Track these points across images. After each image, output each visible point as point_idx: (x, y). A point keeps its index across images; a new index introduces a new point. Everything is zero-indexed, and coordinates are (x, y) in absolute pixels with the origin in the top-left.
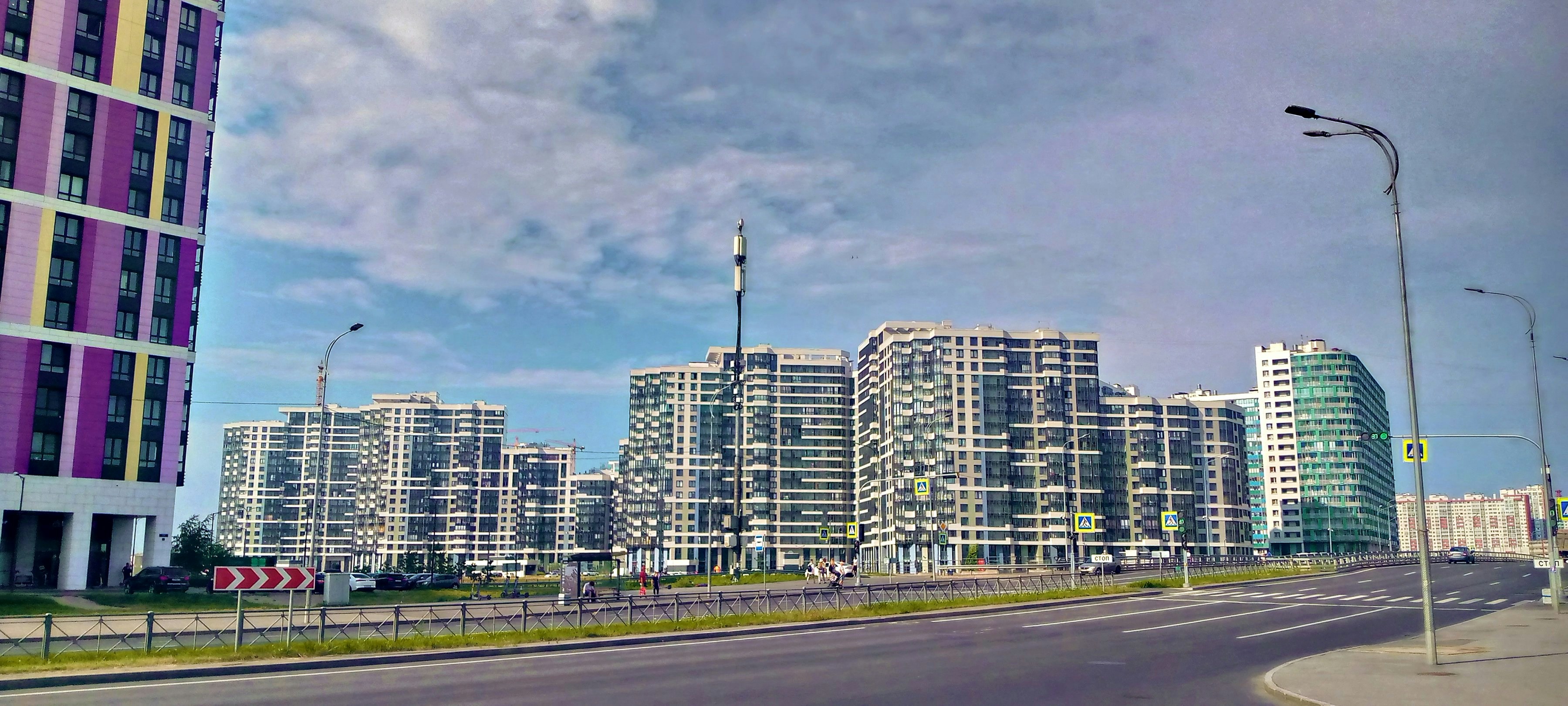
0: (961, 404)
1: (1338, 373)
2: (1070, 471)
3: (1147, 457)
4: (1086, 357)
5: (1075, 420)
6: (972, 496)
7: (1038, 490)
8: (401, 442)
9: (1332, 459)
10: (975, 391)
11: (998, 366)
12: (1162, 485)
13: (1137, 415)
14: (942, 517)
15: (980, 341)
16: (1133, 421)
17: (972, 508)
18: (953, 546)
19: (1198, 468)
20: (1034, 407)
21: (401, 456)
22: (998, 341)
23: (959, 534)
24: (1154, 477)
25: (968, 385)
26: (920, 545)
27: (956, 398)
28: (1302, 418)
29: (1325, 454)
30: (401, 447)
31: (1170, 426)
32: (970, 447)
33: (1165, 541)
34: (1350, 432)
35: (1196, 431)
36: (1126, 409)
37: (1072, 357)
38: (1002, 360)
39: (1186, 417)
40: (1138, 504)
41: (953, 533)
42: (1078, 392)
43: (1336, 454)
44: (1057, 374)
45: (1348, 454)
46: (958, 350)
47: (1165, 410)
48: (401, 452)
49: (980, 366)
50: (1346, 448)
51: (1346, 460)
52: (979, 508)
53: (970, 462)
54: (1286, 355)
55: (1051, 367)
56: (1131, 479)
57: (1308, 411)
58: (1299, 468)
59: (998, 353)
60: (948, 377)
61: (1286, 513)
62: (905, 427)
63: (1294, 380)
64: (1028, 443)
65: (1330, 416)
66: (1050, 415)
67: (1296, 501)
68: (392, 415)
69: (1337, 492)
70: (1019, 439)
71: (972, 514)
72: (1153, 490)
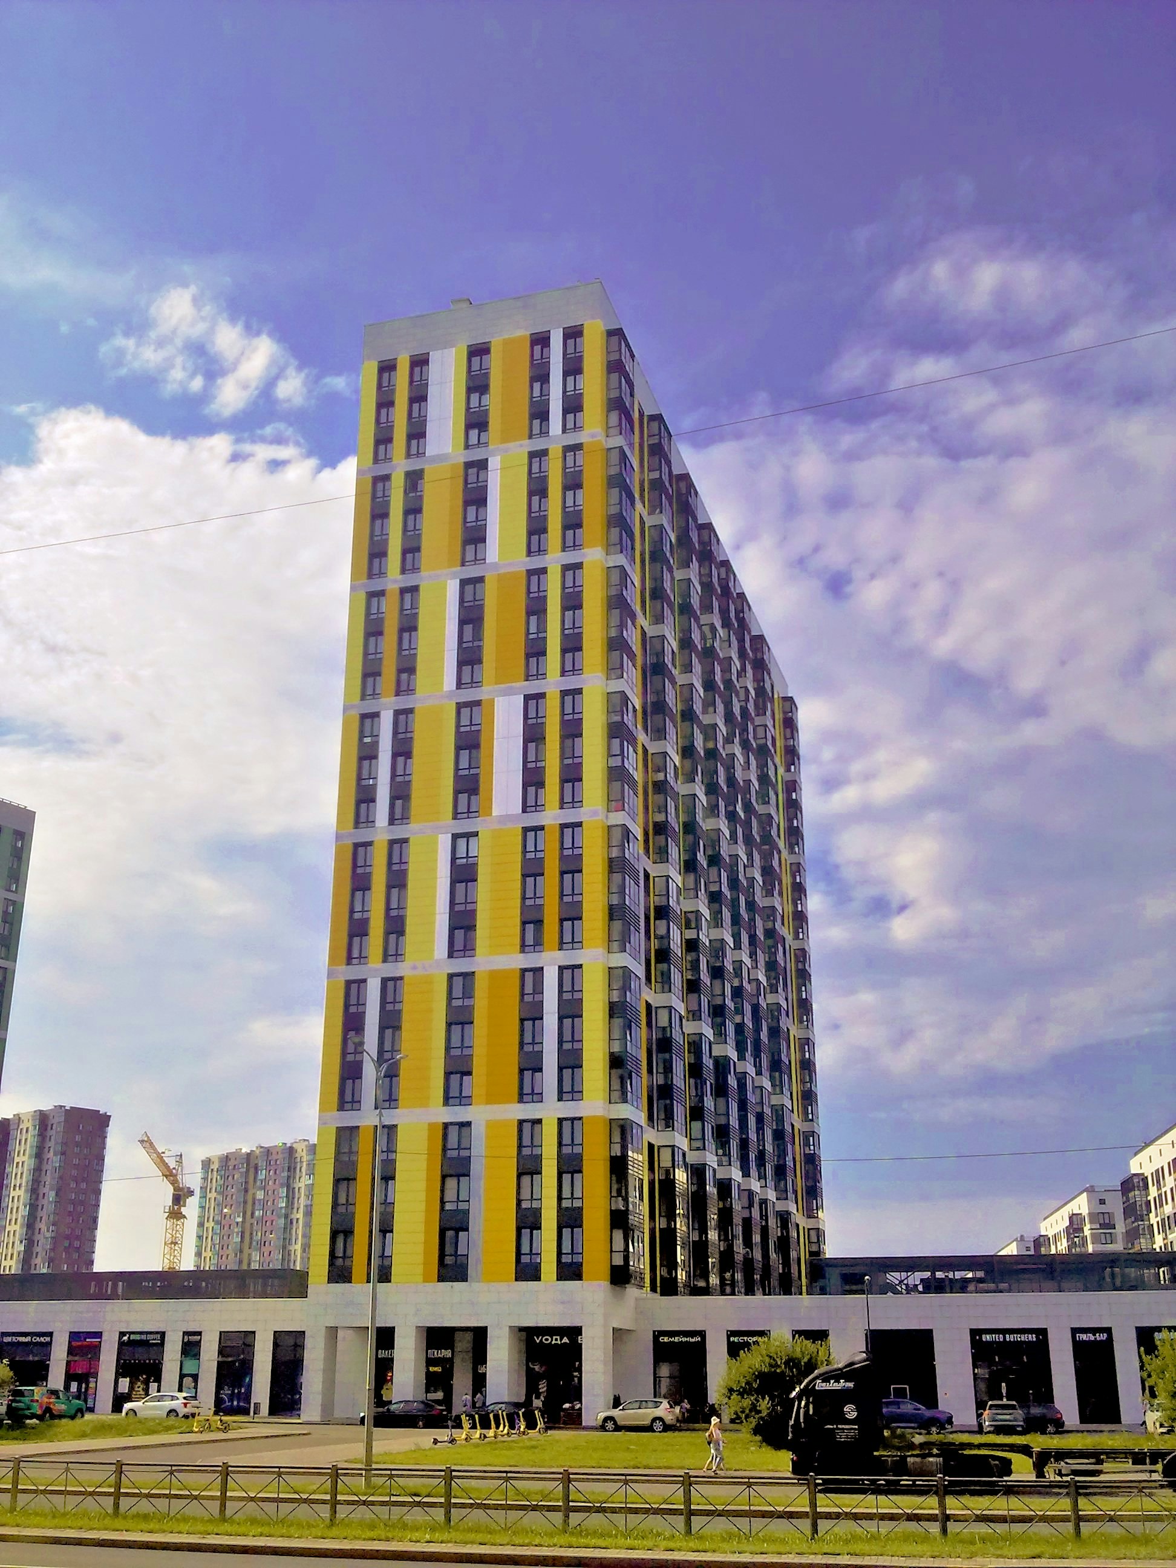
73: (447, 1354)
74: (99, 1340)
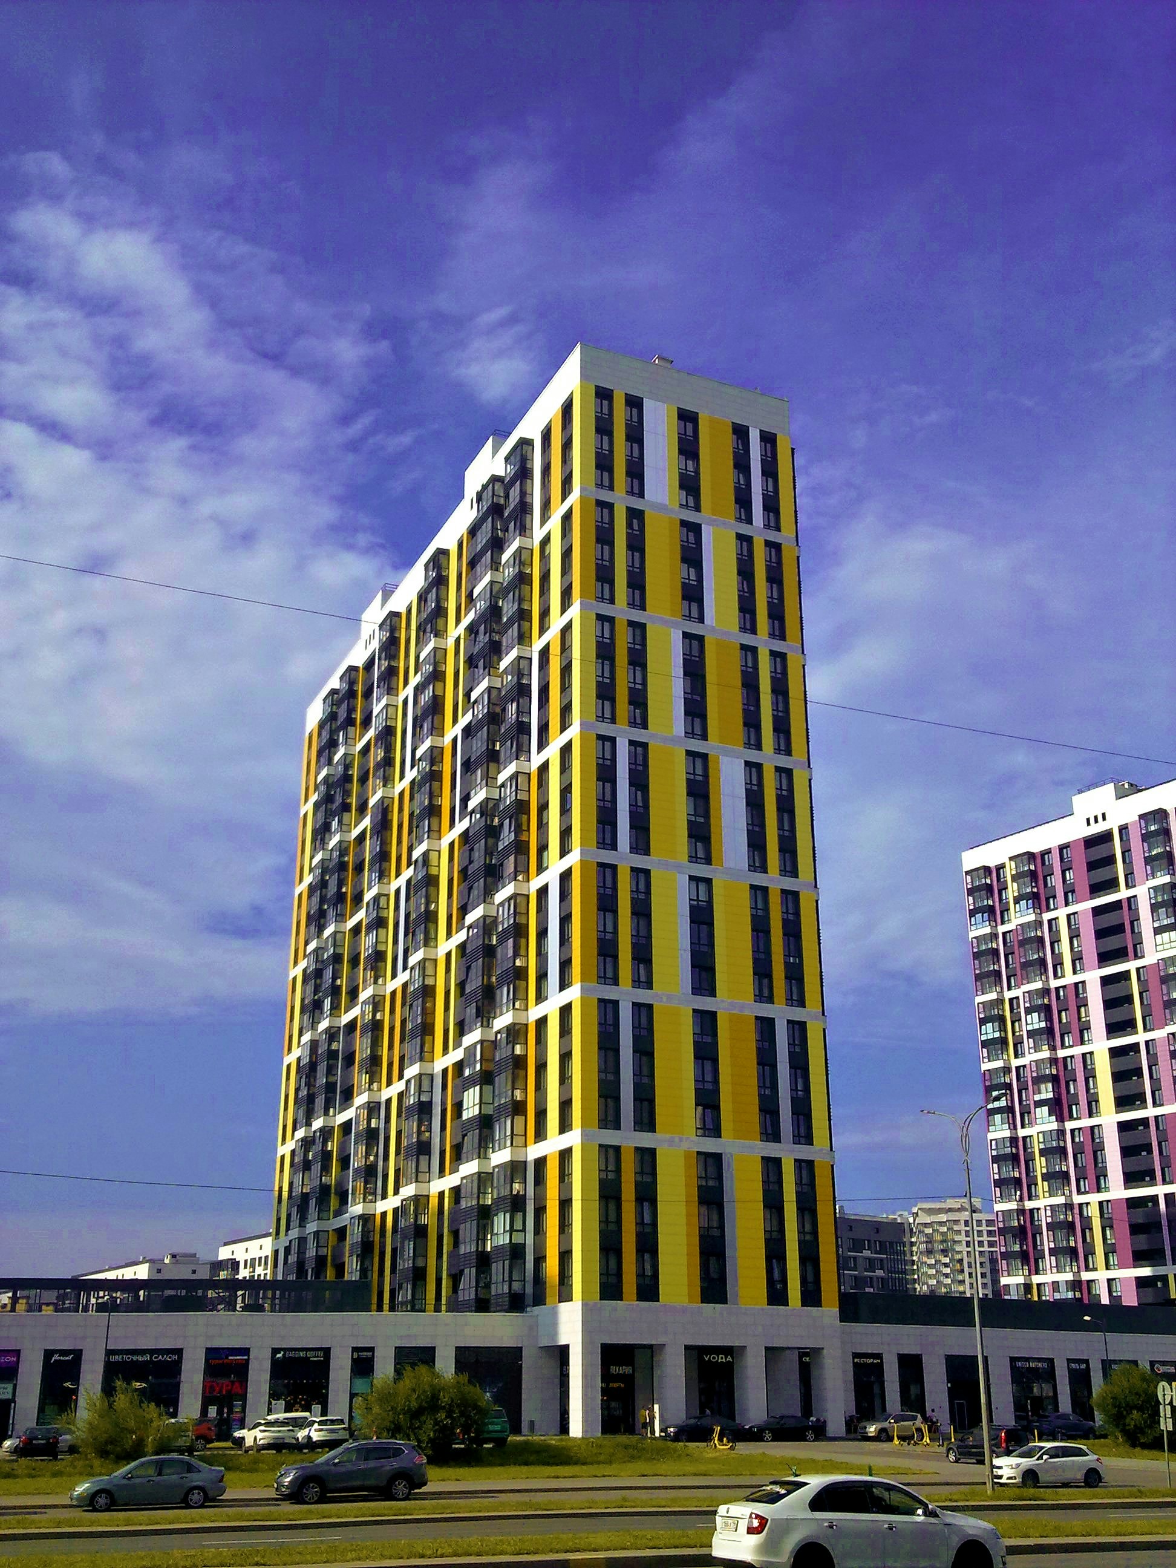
73: (628, 1370)
74: (246, 1357)
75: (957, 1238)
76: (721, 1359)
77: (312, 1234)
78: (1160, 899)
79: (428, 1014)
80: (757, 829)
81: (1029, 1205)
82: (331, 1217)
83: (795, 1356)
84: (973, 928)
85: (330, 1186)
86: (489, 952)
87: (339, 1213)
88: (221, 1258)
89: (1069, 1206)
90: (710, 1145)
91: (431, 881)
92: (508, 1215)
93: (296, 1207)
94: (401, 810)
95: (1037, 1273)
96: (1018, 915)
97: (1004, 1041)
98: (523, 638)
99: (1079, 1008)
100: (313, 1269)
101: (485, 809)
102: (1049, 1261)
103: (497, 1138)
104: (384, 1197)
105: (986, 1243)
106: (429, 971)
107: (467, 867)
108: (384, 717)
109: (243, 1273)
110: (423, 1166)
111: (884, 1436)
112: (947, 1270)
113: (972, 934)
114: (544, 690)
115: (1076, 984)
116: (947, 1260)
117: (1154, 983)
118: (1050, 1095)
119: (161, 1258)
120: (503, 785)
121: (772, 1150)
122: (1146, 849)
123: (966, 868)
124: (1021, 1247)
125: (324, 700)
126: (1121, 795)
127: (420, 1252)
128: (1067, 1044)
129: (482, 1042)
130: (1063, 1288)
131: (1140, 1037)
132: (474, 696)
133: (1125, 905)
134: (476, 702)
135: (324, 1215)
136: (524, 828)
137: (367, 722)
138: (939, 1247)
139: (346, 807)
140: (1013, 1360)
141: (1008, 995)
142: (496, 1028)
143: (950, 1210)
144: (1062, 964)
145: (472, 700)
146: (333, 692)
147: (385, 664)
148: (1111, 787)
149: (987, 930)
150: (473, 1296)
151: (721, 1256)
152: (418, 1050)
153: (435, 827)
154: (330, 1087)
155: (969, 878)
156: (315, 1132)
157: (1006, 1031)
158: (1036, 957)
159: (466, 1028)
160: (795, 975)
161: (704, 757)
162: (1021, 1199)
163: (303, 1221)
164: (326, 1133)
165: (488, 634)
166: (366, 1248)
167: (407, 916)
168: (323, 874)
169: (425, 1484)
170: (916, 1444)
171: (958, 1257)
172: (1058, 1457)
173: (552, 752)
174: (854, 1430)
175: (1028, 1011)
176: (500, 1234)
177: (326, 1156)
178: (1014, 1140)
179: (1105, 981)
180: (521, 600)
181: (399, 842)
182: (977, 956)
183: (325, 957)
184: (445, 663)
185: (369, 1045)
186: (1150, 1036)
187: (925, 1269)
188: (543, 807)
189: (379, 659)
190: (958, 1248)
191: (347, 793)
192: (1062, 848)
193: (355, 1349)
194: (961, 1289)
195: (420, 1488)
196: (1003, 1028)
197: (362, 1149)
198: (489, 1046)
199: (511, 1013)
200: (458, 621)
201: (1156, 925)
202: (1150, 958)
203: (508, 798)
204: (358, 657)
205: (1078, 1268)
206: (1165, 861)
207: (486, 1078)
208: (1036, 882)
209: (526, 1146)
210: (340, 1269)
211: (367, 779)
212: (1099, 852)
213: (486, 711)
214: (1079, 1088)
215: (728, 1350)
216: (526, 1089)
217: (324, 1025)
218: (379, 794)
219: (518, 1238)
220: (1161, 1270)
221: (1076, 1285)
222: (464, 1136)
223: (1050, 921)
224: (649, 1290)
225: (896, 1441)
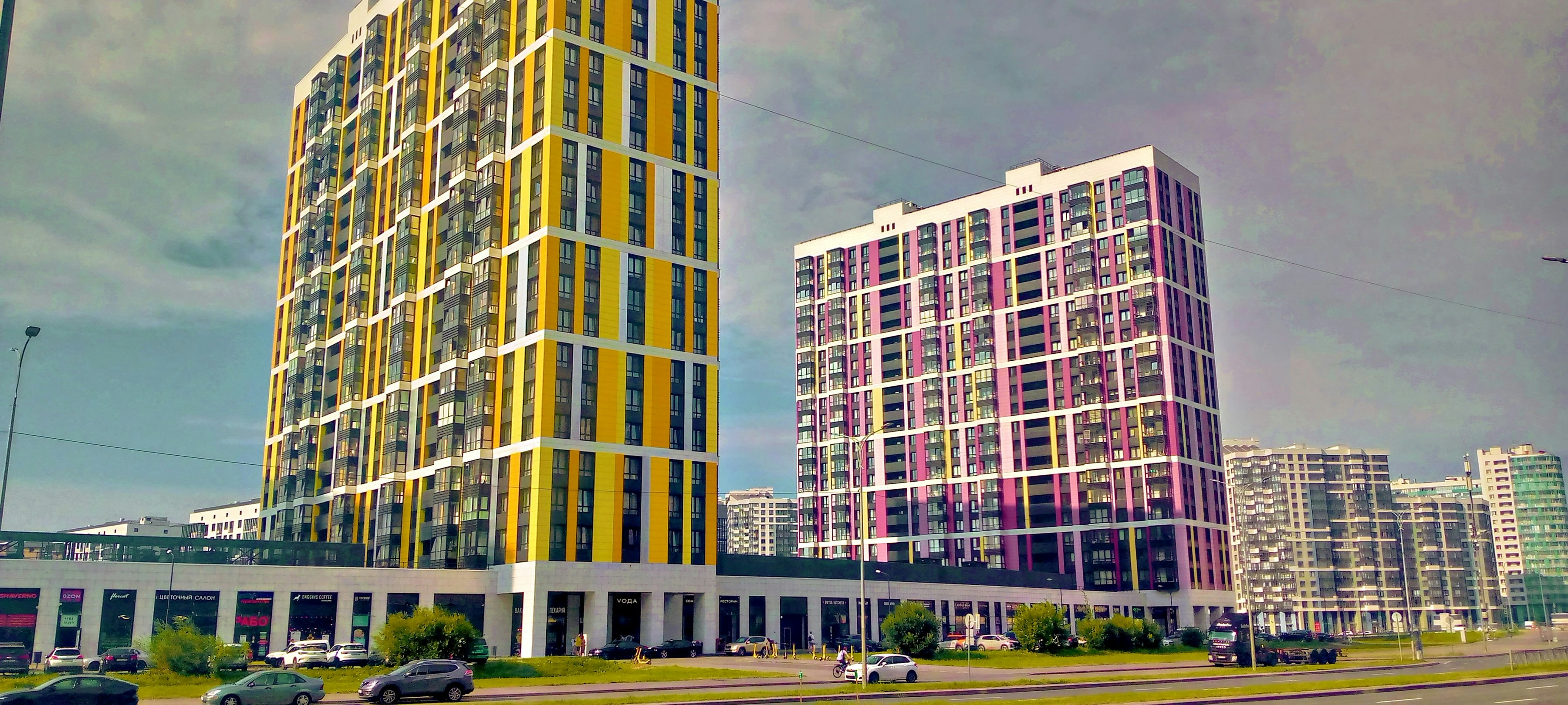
0: (1295, 505)
1: (1548, 471)
2: (1376, 554)
3: (1430, 542)
4: (1380, 468)
5: (1377, 515)
6: (1307, 575)
7: (1353, 569)
8: (767, 530)
9: (1547, 539)
10: (1304, 495)
11: (1318, 476)
12: (1441, 564)
13: (1421, 510)
14: (1285, 592)
15: (1305, 457)
16: (1418, 515)
17: (1308, 584)
18: (1296, 613)
19: (1466, 550)
20: (1347, 507)
21: (767, 541)
22: (1317, 457)
23: (1300, 604)
24: (1436, 558)
25: (1299, 491)
26: (1268, 613)
27: (1290, 501)
28: (1520, 507)
29: (1542, 535)
30: (767, 534)
31: (1444, 518)
32: (1303, 538)
33: (1447, 606)
34: (1560, 517)
35: (1462, 521)
36: (1412, 506)
37: (1371, 468)
38: (1322, 471)
39: (1455, 511)
40: (1425, 578)
41: (1295, 603)
42: (1378, 494)
43: (1550, 535)
44: (1362, 481)
45: (1560, 535)
46: (1290, 465)
47: (1440, 506)
48: (767, 538)
49: (1307, 476)
50: (1558, 530)
51: (1559, 539)
52: (1313, 583)
53: (1305, 549)
54: (1505, 457)
55: (1357, 476)
56: (1419, 559)
57: (1525, 502)
58: (1521, 546)
59: (1317, 467)
60: (1284, 485)
61: (1511, 581)
62: (1249, 523)
63: (1512, 476)
64: (1344, 534)
65: (1543, 505)
66: (1361, 513)
67: (1519, 572)
68: (759, 508)
69: (1553, 565)
70: (1337, 531)
71: (1309, 589)
72: (1437, 568)
73: (562, 610)
74: (270, 599)
75: (755, 515)
76: (630, 601)
77: (299, 507)
78: (926, 287)
79: (408, 345)
80: (679, 222)
81: (821, 494)
82: (315, 495)
83: (680, 599)
84: (798, 300)
85: (314, 471)
86: (464, 299)
87: (321, 492)
88: (191, 522)
89: (848, 495)
90: (634, 451)
91: (413, 240)
92: (476, 500)
93: (284, 486)
94: (384, 180)
95: (823, 540)
96: (830, 293)
97: (813, 381)
98: (503, 54)
99: (865, 360)
100: (299, 533)
101: (464, 188)
102: (831, 532)
103: (469, 442)
104: (364, 481)
105: (775, 519)
106: (410, 310)
107: (446, 232)
108: (371, 102)
109: (211, 534)
110: (401, 460)
111: (743, 652)
112: (747, 538)
113: (797, 305)
114: (519, 98)
115: (865, 343)
116: (747, 531)
117: (916, 345)
118: (841, 419)
119: (137, 520)
120: (481, 171)
121: (677, 455)
122: (920, 251)
123: (796, 258)
124: (814, 523)
125: (313, 81)
126: (906, 211)
127: (396, 522)
128: (855, 385)
129: (457, 369)
130: (839, 550)
131: (904, 382)
132: (456, 95)
133: (902, 290)
134: (458, 100)
135: (309, 493)
136: (498, 206)
137: (354, 103)
138: (742, 522)
139: (333, 172)
140: (823, 599)
141: (818, 349)
142: (470, 359)
143: (752, 496)
144: (856, 329)
145: (455, 97)
146: (322, 75)
147: (371, 58)
148: (900, 205)
149: (808, 302)
150: (443, 557)
151: (637, 528)
152: (399, 372)
153: (416, 197)
154: (316, 395)
155: (798, 264)
156: (302, 429)
157: (814, 374)
158: (839, 323)
159: (443, 357)
160: (701, 331)
161: (643, 164)
162: (816, 490)
163: (290, 496)
164: (311, 430)
165: (470, 47)
166: (347, 519)
167: (389, 266)
168: (310, 224)
169: (472, 690)
170: (768, 657)
171: (755, 528)
172: (891, 663)
173: (525, 148)
174: (722, 649)
175: (831, 361)
176: (468, 511)
177: (312, 448)
178: (814, 449)
179: (884, 341)
180: (501, 22)
181: (382, 205)
182: (799, 320)
183: (312, 293)
184: (428, 65)
185: (352, 365)
186: (910, 381)
187: (732, 537)
188: (516, 191)
189: (367, 53)
190: (755, 523)
191: (333, 161)
192: (864, 247)
193: (356, 594)
194: (756, 551)
195: (468, 693)
196: (813, 372)
197: (344, 445)
198: (462, 373)
199: (484, 349)
200: (441, 32)
201: (922, 305)
202: (915, 327)
203: (486, 182)
204: (346, 48)
205: (850, 537)
206: (932, 261)
207: (459, 396)
208: (844, 271)
209: (492, 449)
210: (322, 534)
211: (353, 151)
212: (887, 251)
213: (466, 109)
214: (860, 414)
215: (637, 596)
216: (494, 406)
217: (310, 346)
218: (364, 165)
219: (483, 516)
220: (903, 539)
221: (848, 548)
222: (439, 439)
223: (851, 298)
224: (585, 554)
225: (755, 656)
